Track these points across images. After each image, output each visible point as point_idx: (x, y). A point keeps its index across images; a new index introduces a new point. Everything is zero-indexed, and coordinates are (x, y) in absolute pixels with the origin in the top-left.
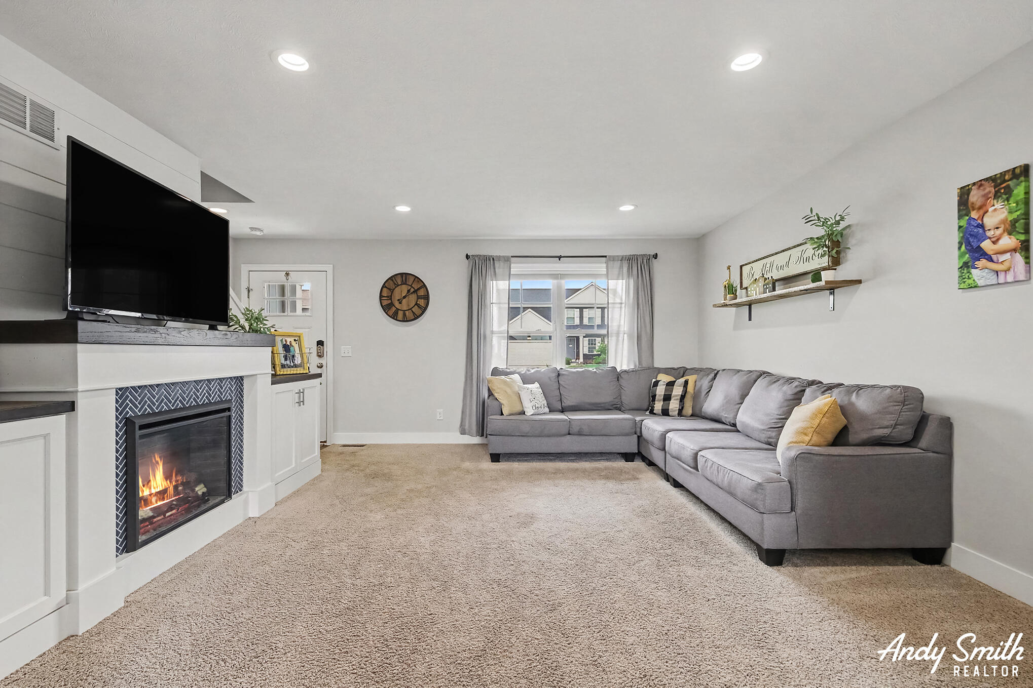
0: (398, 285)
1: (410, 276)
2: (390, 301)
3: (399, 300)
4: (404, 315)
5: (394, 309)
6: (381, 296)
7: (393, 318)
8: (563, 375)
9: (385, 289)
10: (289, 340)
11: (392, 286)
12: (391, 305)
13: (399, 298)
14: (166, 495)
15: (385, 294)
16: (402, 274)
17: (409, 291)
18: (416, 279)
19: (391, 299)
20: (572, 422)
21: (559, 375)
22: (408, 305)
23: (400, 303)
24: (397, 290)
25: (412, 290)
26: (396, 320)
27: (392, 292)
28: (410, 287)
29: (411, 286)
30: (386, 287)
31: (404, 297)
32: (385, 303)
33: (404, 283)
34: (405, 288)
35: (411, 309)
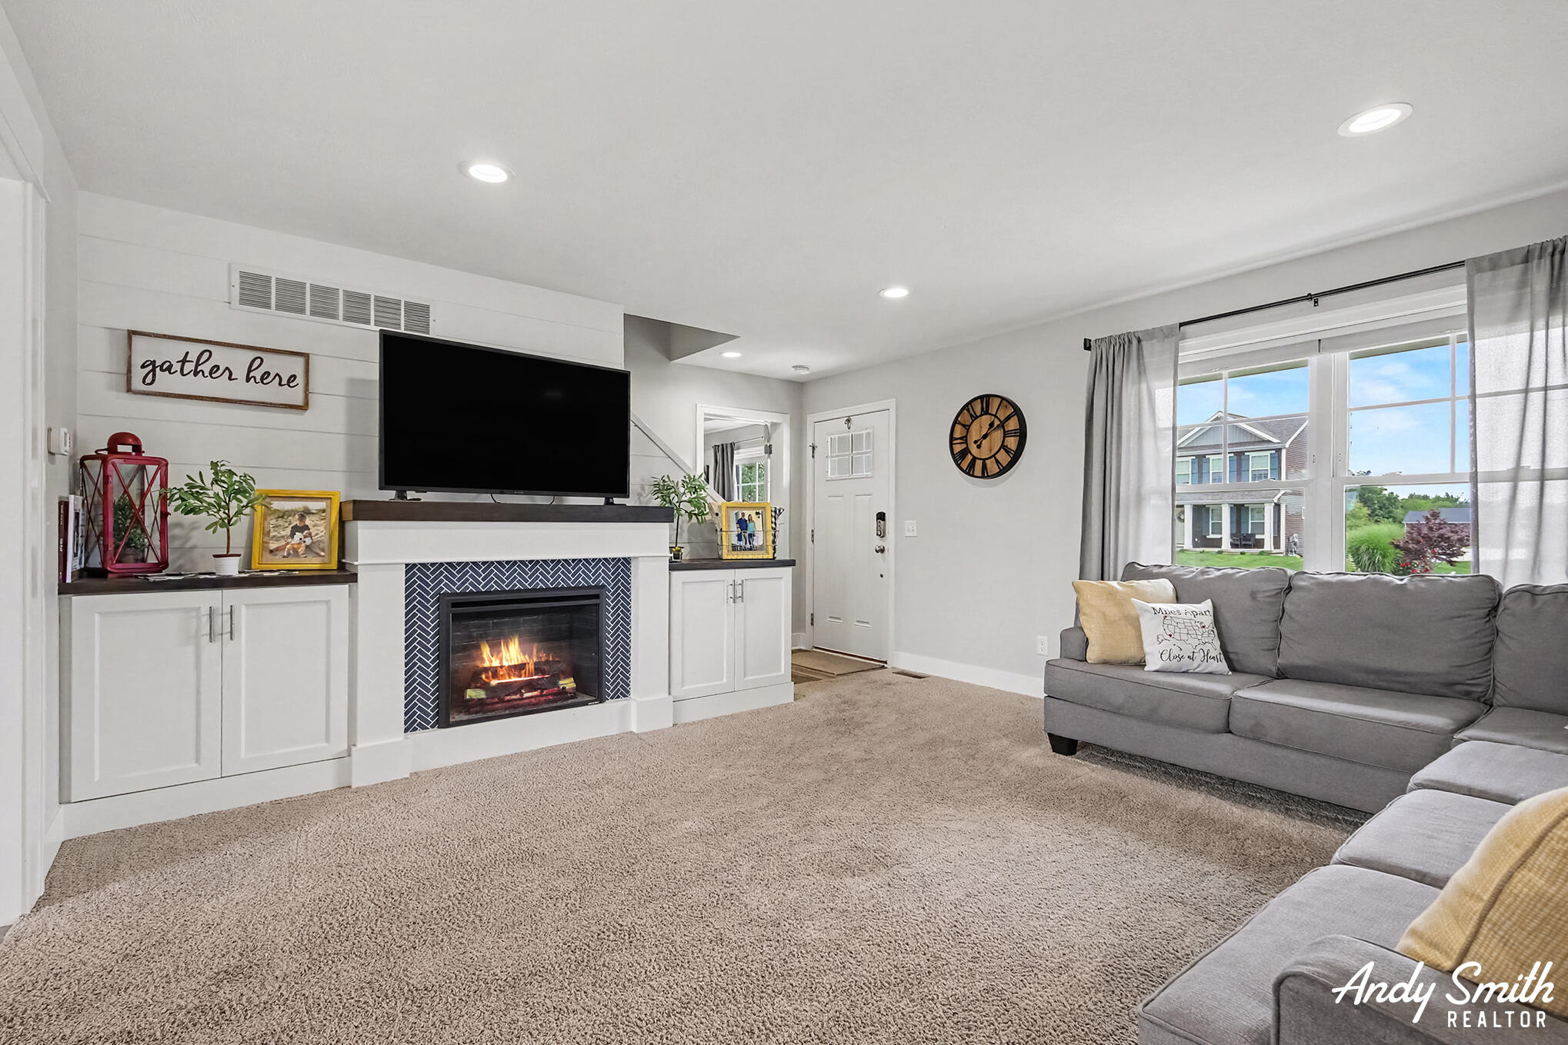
0: (977, 417)
1: (994, 398)
2: (964, 446)
3: (975, 442)
4: (984, 467)
5: (969, 458)
6: (952, 438)
7: (968, 474)
8: (1301, 588)
9: (958, 427)
10: (747, 513)
11: (966, 418)
12: (965, 452)
13: (977, 439)
14: (523, 671)
15: (959, 432)
16: (981, 398)
17: (991, 425)
18: (1004, 403)
19: (966, 442)
20: (1236, 706)
21: (1290, 588)
22: (991, 450)
23: (979, 447)
24: (975, 427)
25: (997, 423)
26: (973, 476)
27: (968, 430)
28: (993, 417)
29: (995, 416)
30: (960, 423)
31: (985, 437)
32: (958, 448)
33: (985, 411)
34: (986, 420)
35: (994, 456)
